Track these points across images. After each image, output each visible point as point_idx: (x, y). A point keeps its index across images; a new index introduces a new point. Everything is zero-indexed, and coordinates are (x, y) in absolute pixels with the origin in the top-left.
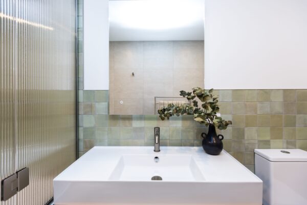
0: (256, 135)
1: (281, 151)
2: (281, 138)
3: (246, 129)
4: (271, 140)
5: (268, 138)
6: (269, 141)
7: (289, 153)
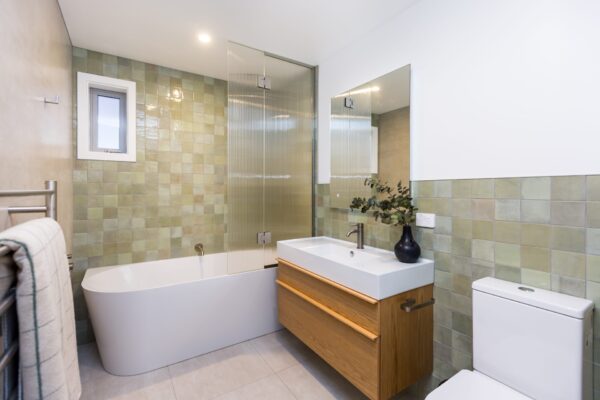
0: (492, 255)
1: (520, 288)
2: (546, 268)
3: (474, 242)
4: (523, 270)
5: (516, 264)
6: (517, 271)
7: (532, 291)
